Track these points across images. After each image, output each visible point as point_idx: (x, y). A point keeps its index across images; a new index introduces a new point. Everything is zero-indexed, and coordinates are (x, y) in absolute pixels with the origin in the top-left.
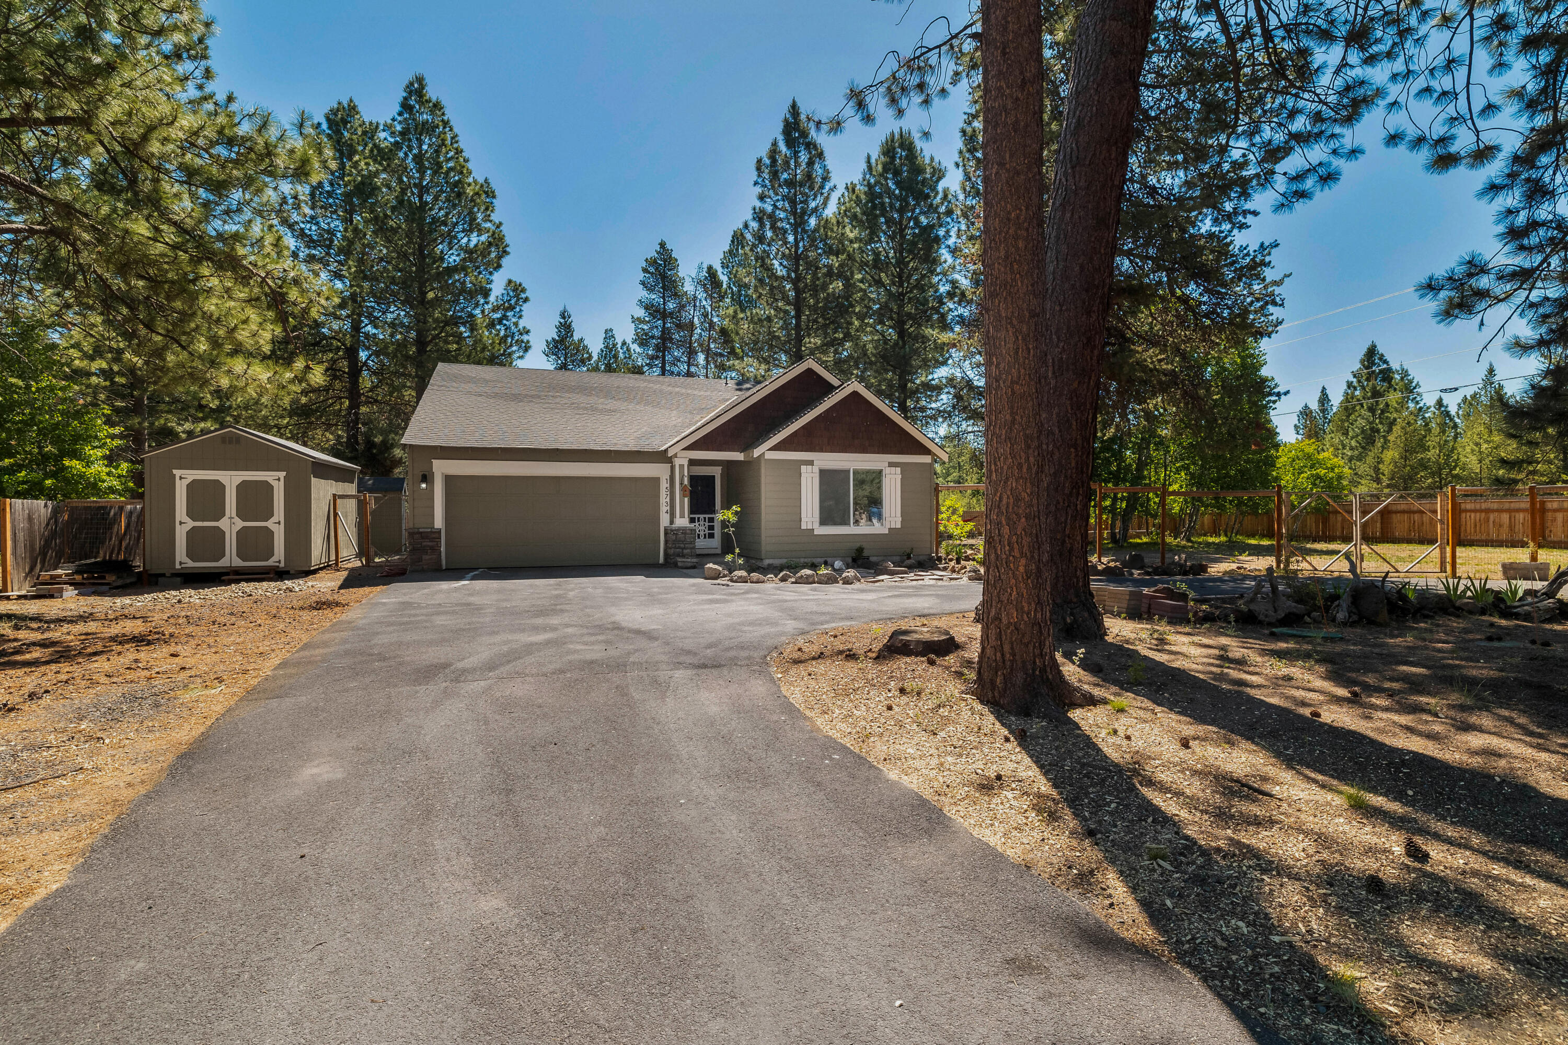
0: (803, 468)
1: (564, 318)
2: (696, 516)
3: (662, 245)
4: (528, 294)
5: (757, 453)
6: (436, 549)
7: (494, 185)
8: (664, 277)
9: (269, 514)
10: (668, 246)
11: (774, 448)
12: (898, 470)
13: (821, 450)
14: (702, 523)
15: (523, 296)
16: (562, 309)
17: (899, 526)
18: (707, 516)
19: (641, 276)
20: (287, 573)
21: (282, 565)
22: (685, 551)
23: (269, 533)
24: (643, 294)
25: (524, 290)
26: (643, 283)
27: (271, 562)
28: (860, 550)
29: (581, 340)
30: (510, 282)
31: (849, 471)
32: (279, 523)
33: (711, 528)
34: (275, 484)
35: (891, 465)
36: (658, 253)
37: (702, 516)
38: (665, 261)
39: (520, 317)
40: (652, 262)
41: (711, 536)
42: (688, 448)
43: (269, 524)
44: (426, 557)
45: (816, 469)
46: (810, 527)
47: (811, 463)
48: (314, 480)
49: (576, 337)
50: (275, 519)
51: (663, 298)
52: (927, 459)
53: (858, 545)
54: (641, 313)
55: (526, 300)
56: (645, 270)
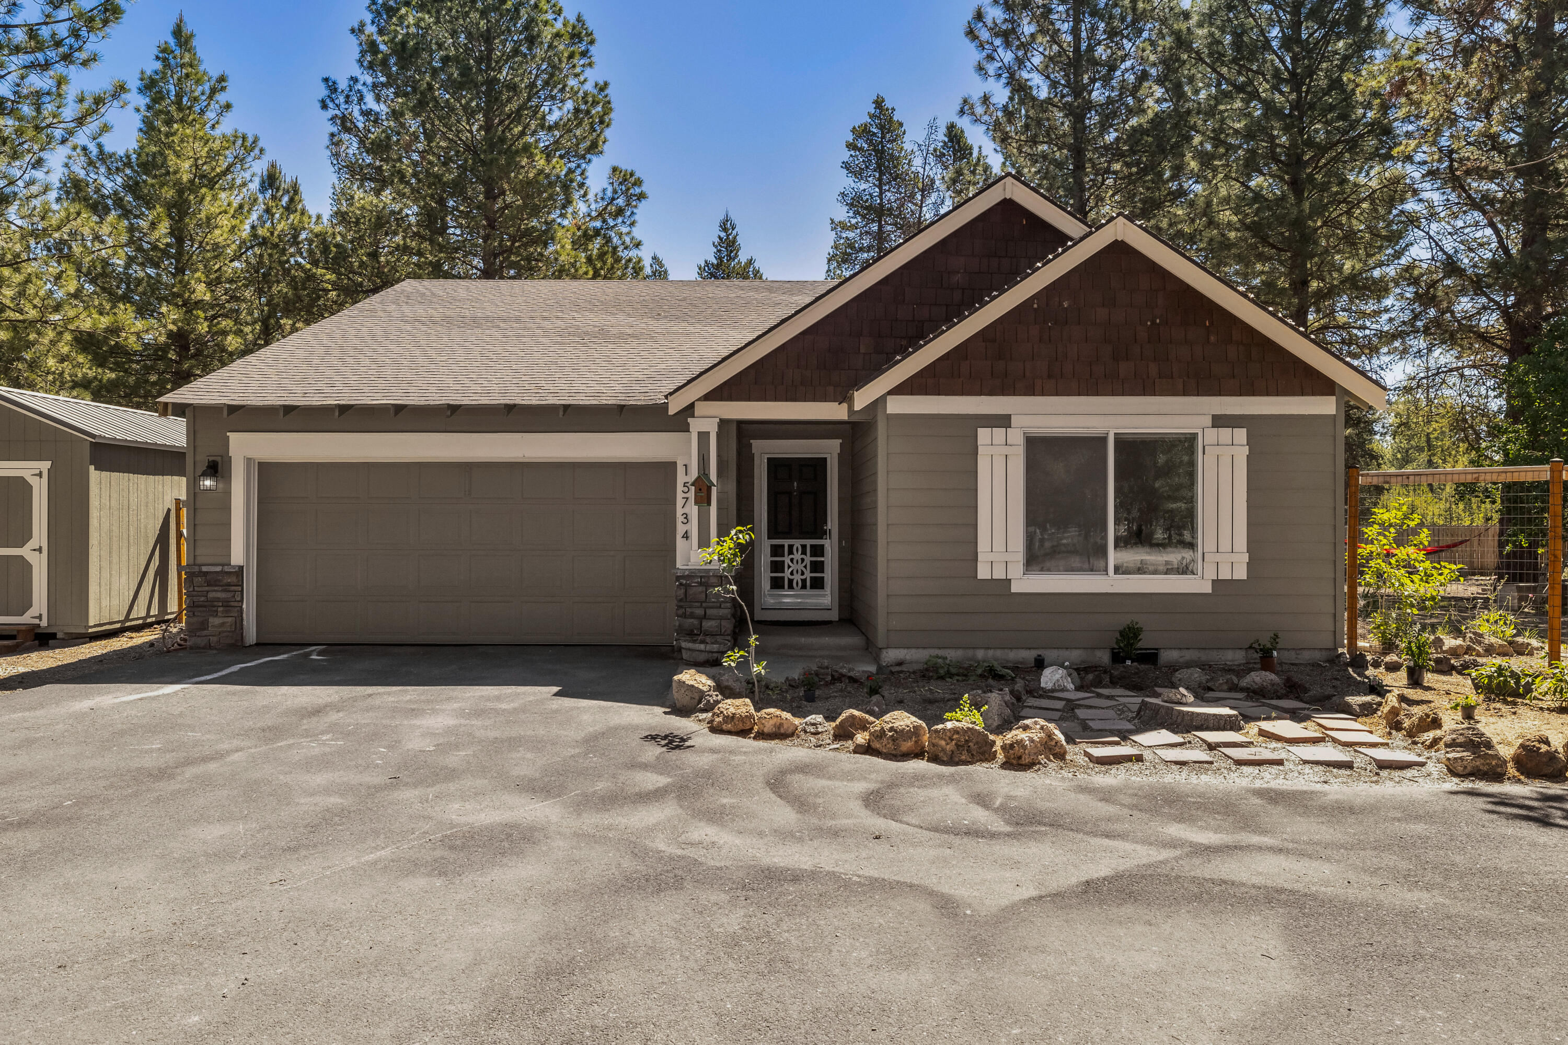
0: (983, 434)
1: (725, 230)
2: (786, 543)
3: (879, 103)
4: (644, 188)
5: (863, 398)
6: (233, 607)
7: (591, 25)
8: (880, 153)
9: (24, 536)
10: (888, 104)
11: (904, 389)
12: (1241, 434)
13: (1030, 391)
14: (797, 556)
15: (637, 190)
16: (722, 217)
17: (1241, 573)
18: (809, 542)
19: (846, 155)
20: (53, 636)
21: (44, 623)
22: (707, 624)
23: (25, 567)
24: (847, 182)
25: (638, 183)
26: (846, 166)
27: (27, 618)
28: (1130, 634)
29: (750, 262)
30: (615, 169)
31: (1103, 440)
32: (40, 550)
33: (817, 567)
34: (33, 481)
35: (1219, 421)
36: (872, 116)
37: (797, 543)
38: (881, 127)
39: (632, 224)
40: (862, 132)
41: (818, 584)
42: (716, 395)
43: (25, 552)
44: (215, 621)
45: (1016, 436)
46: (999, 574)
47: (1003, 421)
48: (94, 475)
49: (743, 257)
50: (33, 543)
51: (880, 187)
52: (1326, 406)
53: (1124, 621)
54: (842, 213)
55: (641, 196)
56: (851, 146)
